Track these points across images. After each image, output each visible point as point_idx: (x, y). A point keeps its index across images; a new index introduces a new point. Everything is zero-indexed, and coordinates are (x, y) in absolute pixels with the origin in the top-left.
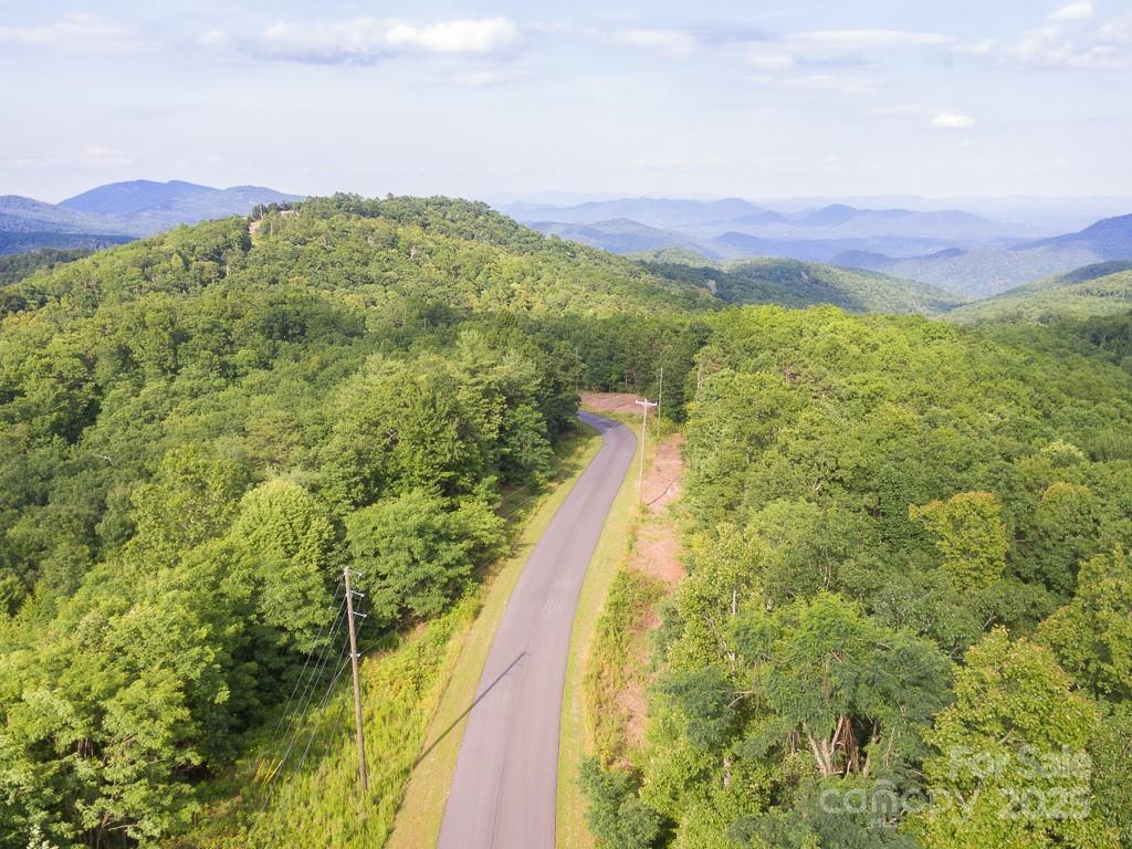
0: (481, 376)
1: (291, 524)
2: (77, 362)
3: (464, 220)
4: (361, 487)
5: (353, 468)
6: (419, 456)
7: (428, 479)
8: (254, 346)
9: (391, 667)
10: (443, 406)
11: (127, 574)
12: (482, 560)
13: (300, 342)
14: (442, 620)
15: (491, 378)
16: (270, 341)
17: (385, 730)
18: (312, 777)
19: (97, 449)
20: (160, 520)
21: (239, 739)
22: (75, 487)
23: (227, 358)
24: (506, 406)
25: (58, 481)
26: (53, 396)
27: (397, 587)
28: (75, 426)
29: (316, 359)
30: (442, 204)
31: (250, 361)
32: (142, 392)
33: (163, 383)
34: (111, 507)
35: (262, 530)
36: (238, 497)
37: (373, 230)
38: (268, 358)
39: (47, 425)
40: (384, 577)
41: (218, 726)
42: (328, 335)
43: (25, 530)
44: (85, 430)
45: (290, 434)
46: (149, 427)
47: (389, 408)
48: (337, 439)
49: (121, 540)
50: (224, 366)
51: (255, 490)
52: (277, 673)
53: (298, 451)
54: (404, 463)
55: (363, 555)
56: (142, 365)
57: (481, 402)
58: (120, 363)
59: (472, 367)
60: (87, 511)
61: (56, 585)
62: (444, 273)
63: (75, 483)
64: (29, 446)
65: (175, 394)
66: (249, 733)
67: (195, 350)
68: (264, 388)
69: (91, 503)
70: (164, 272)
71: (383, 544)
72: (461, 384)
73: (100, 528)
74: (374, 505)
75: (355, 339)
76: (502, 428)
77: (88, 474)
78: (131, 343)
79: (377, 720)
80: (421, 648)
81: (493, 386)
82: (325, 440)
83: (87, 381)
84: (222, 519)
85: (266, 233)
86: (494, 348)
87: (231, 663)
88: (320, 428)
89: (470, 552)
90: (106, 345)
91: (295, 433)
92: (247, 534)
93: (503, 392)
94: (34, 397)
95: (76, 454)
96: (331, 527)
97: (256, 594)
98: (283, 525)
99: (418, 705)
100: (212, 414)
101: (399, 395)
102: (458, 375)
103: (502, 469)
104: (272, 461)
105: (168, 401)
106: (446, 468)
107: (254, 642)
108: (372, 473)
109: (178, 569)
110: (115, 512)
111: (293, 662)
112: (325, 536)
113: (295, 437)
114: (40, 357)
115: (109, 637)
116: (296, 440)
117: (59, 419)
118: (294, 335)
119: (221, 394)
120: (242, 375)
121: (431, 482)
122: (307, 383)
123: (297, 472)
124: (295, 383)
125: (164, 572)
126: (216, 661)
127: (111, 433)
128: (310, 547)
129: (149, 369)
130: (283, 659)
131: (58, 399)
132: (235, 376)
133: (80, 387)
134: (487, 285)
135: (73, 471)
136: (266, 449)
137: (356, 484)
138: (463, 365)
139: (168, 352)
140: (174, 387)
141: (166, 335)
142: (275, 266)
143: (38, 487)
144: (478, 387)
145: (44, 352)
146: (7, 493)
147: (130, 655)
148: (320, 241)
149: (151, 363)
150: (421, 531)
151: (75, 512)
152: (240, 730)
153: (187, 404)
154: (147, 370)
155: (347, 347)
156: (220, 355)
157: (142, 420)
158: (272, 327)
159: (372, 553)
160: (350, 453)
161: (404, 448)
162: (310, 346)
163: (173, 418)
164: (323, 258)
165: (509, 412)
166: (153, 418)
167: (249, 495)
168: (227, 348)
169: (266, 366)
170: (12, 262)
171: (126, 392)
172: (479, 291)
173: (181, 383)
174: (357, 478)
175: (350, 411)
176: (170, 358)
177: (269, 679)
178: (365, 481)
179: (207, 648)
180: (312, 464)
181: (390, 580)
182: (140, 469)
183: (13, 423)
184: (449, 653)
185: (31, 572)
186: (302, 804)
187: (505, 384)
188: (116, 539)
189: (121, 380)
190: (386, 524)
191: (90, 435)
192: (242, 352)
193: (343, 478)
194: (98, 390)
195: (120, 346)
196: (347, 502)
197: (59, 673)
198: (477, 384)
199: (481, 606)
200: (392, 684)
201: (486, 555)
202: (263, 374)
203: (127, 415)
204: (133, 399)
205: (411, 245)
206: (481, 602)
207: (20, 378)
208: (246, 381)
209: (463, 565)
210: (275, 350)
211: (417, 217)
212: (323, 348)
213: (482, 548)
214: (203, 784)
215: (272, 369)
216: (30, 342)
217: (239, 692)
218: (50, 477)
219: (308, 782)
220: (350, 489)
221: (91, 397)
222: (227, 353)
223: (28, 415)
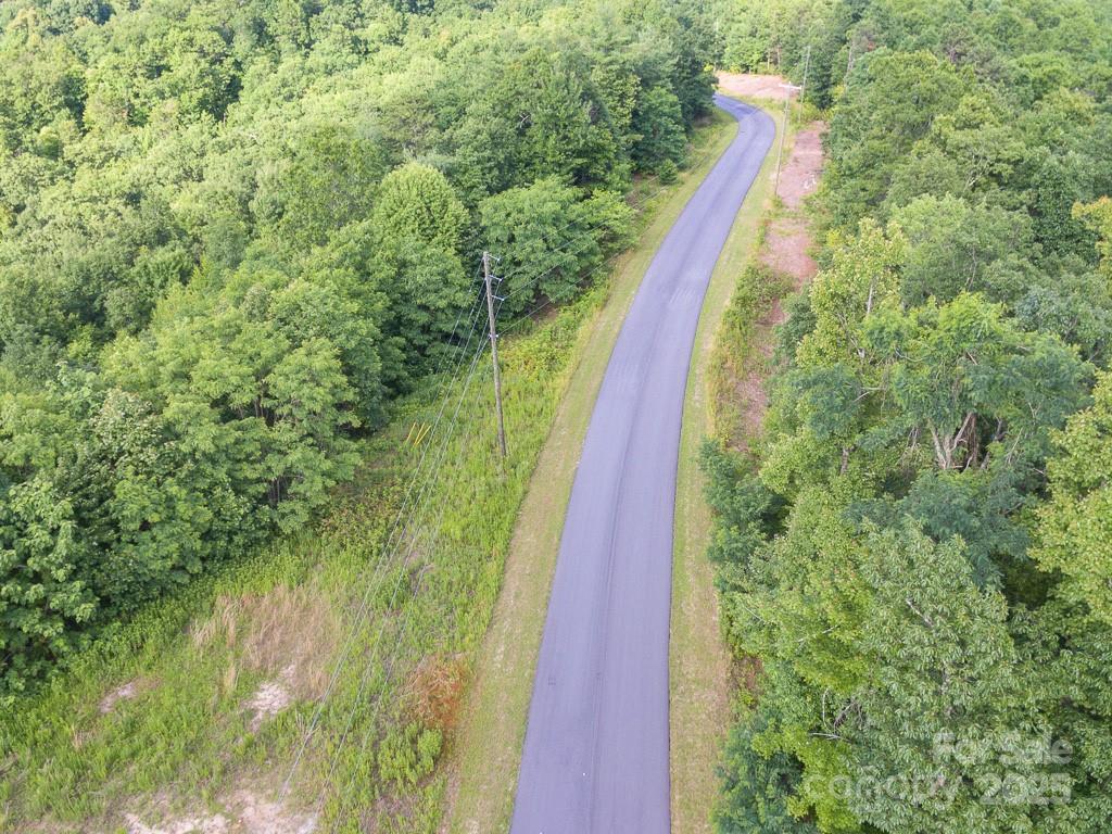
0: (615, 54)
1: (428, 209)
2: (216, 36)
4: (496, 172)
5: (487, 153)
6: (552, 141)
7: (560, 165)
8: (384, 20)
9: (526, 349)
10: (576, 87)
11: (283, 251)
12: (612, 244)
13: (429, 15)
14: (573, 307)
15: (625, 56)
16: (399, 14)
17: (520, 405)
18: (457, 442)
19: (242, 127)
20: (307, 200)
21: (392, 404)
22: (226, 165)
23: (358, 32)
24: (640, 88)
25: (211, 157)
26: (197, 72)
27: (534, 273)
28: (220, 103)
29: (445, 34)
31: (380, 36)
32: (281, 68)
33: (299, 59)
34: (261, 184)
35: (404, 213)
36: (378, 179)
38: (398, 32)
39: (195, 102)
40: (518, 264)
41: (373, 393)
42: (456, 7)
43: (187, 205)
44: (230, 107)
45: (424, 115)
46: (289, 105)
47: (521, 89)
48: (471, 122)
49: (273, 218)
50: (356, 40)
51: (394, 172)
52: (422, 349)
53: (433, 133)
54: (538, 148)
55: (498, 240)
56: (277, 39)
57: (615, 84)
58: (255, 36)
59: (606, 44)
60: (239, 188)
61: (219, 259)
63: (228, 159)
64: (181, 122)
65: (311, 71)
66: (399, 399)
67: (326, 23)
68: (396, 65)
69: (243, 181)
71: (518, 231)
72: (593, 63)
73: (253, 205)
74: (510, 191)
75: (486, 11)
76: (635, 113)
77: (236, 152)
78: (266, 15)
79: (513, 393)
80: (554, 332)
81: (627, 66)
82: (459, 123)
83: (227, 56)
84: (365, 200)
86: (630, 22)
87: (381, 336)
88: (454, 109)
89: (600, 242)
90: (241, 17)
91: (429, 115)
92: (389, 216)
93: (638, 73)
94: (180, 72)
95: (226, 133)
96: (467, 211)
97: (399, 274)
98: (420, 208)
99: (550, 384)
100: (347, 92)
101: (532, 74)
102: (591, 53)
103: (634, 157)
104: (409, 143)
105: (304, 78)
106: (580, 154)
107: (399, 318)
108: (506, 158)
109: (328, 249)
110: (265, 190)
111: (435, 339)
112: (462, 221)
113: (430, 118)
114: (182, 30)
115: (273, 307)
116: (430, 122)
117: (205, 95)
118: (423, 7)
119: (355, 71)
120: (374, 51)
121: (564, 170)
122: (437, 61)
123: (433, 155)
124: (425, 61)
125: (316, 250)
126: (368, 334)
127: (254, 111)
128: (447, 231)
129: (285, 44)
130: (427, 337)
131: (202, 76)
132: (367, 52)
133: (221, 62)
135: (223, 149)
136: (402, 130)
137: (491, 169)
138: (597, 41)
139: (301, 26)
140: (309, 63)
141: (298, 8)
143: (193, 163)
144: (611, 67)
145: (184, 25)
146: (166, 168)
147: (292, 324)
149: (285, 37)
150: (556, 221)
151: (229, 189)
152: (392, 397)
153: (322, 81)
154: (282, 45)
155: (476, 20)
156: (352, 29)
157: (282, 97)
159: (505, 239)
160: (483, 137)
161: (536, 132)
162: (439, 18)
163: (310, 95)
165: (643, 95)
166: (292, 96)
167: (389, 177)
168: (358, 21)
169: (396, 42)
171: (265, 68)
173: (316, 59)
174: (492, 163)
175: (483, 92)
176: (304, 32)
177: (415, 354)
178: (499, 166)
179: (360, 322)
180: (448, 147)
181: (525, 267)
182: (284, 148)
183: (163, 99)
184: (579, 339)
185: (196, 245)
186: (449, 463)
187: (641, 63)
188: (268, 217)
189: (257, 55)
190: (520, 211)
191: (235, 112)
192: (373, 25)
193: (478, 162)
194: (238, 65)
195: (254, 19)
196: (481, 187)
197: (231, 337)
198: (611, 63)
199: (609, 296)
200: (526, 363)
201: (616, 246)
202: (394, 50)
203: (268, 92)
204: (272, 75)
206: (609, 291)
207: (164, 52)
208: (377, 58)
209: (596, 255)
210: (405, 24)
212: (452, 22)
213: (614, 238)
214: (363, 441)
215: (402, 45)
216: (171, 13)
217: (390, 363)
218: (203, 155)
219: (454, 445)
220: (484, 174)
221: (232, 73)
222: (357, 26)
223: (176, 90)
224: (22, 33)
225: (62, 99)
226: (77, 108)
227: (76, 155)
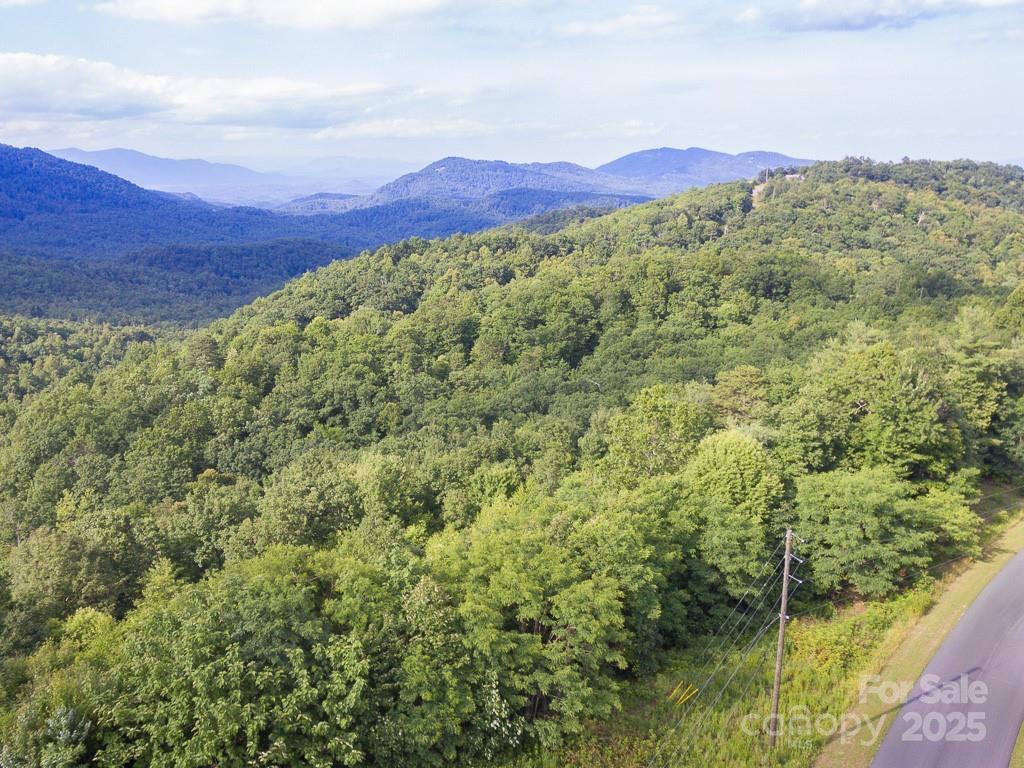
0: (978, 357)
1: (742, 474)
2: (587, 301)
3: (991, 185)
4: (819, 452)
5: (815, 433)
6: (888, 432)
7: (895, 457)
8: (737, 301)
9: (820, 636)
10: (924, 383)
11: (595, 486)
12: (945, 555)
13: (782, 301)
14: (885, 605)
15: (992, 360)
16: (753, 298)
17: (802, 695)
18: (723, 714)
19: (590, 376)
20: (627, 447)
21: (663, 655)
22: (569, 404)
23: (710, 310)
24: (1005, 393)
25: (558, 397)
26: (565, 327)
27: (844, 560)
28: (577, 354)
29: (795, 319)
30: (965, 168)
31: (730, 315)
32: (634, 332)
33: (652, 326)
34: (593, 425)
35: (715, 474)
36: (697, 439)
37: (880, 194)
38: (749, 313)
39: (557, 350)
40: (828, 546)
41: (647, 638)
42: (812, 297)
43: (529, 432)
44: (584, 358)
45: (756, 389)
46: (634, 362)
47: (862, 379)
48: (802, 401)
49: (596, 455)
50: (707, 316)
51: (714, 436)
52: (706, 607)
53: (760, 407)
54: (871, 436)
55: (810, 519)
56: (637, 309)
57: (974, 385)
58: (620, 305)
59: (969, 346)
60: (574, 426)
61: (541, 482)
62: (955, 241)
63: (570, 401)
64: (541, 365)
65: (660, 337)
66: (672, 652)
67: (683, 300)
68: (739, 340)
69: (578, 420)
70: (670, 229)
71: (833, 515)
72: (953, 362)
73: (582, 442)
74: (831, 473)
75: (841, 302)
76: (995, 417)
77: (579, 395)
78: (632, 289)
79: (797, 682)
80: (856, 627)
81: (992, 370)
82: (789, 400)
83: (592, 318)
84: (681, 456)
85: (768, 195)
86: (1002, 327)
87: (666, 585)
88: (787, 387)
89: (930, 544)
90: (612, 289)
91: (761, 389)
92: (700, 475)
93: (1005, 378)
94: (552, 327)
95: (576, 377)
96: (781, 485)
97: (699, 531)
98: (735, 474)
99: (843, 682)
100: (688, 358)
101: (876, 366)
102: (950, 353)
103: (987, 461)
104: (735, 411)
105: (653, 342)
106: (920, 450)
107: (689, 572)
108: (832, 441)
109: (635, 493)
110: (595, 431)
111: (722, 601)
112: (774, 492)
113: (761, 392)
114: (562, 295)
115: (572, 537)
116: (761, 396)
117: (567, 346)
118: (778, 294)
119: (700, 342)
120: (722, 327)
121: (899, 462)
122: (781, 341)
123: (757, 426)
124: (769, 340)
125: (624, 492)
126: (654, 581)
127: (603, 364)
128: (757, 499)
129: (643, 313)
130: (713, 596)
131: (568, 331)
132: (715, 327)
133: (587, 322)
134: (1005, 257)
135: (569, 391)
136: (731, 399)
137: (814, 449)
138: (959, 343)
139: (661, 300)
140: (660, 331)
141: (661, 285)
142: (771, 228)
143: (543, 398)
144: (972, 369)
145: (564, 291)
146: (521, 400)
147: (586, 555)
148: (822, 204)
149: (645, 307)
150: (878, 511)
151: (565, 425)
152: (666, 647)
153: (669, 346)
154: (640, 314)
155: (829, 309)
156: (705, 306)
157: (629, 355)
158: (756, 285)
159: (820, 519)
160: (811, 416)
161: (872, 420)
162: (791, 306)
163: (655, 357)
164: (821, 221)
165: (1008, 401)
166: (638, 356)
167: (708, 440)
168: (713, 301)
169: (745, 320)
170: (554, 216)
171: (621, 331)
172: (994, 263)
173: (668, 327)
174: (817, 444)
175: (821, 375)
176: (661, 305)
177: (697, 610)
178: (824, 447)
179: (648, 569)
180: (773, 421)
181: (835, 551)
182: (620, 398)
183: (534, 345)
184: (887, 641)
185: (526, 466)
186: (710, 734)
187: (1009, 369)
188: (592, 453)
189: (618, 319)
190: (840, 495)
191: (588, 363)
192: (725, 305)
193: (802, 441)
194: (599, 326)
195: (622, 292)
196: (801, 464)
197: (531, 555)
198: (973, 365)
199: (933, 603)
200: (818, 652)
201: (950, 551)
202: (741, 328)
203: (619, 350)
204: (626, 337)
205: (920, 210)
206: (935, 598)
207: (544, 311)
208: (724, 333)
209: (921, 556)
210: (757, 307)
211: (933, 181)
212: (804, 309)
213: (949, 542)
214: (626, 683)
215: (750, 324)
216: (556, 282)
217: (669, 614)
218: (553, 392)
219: (719, 717)
220: (807, 452)
221: (593, 331)
222: (711, 305)
223: (544, 340)
224: (446, 285)
225: (458, 336)
226: (468, 344)
227: (458, 379)
